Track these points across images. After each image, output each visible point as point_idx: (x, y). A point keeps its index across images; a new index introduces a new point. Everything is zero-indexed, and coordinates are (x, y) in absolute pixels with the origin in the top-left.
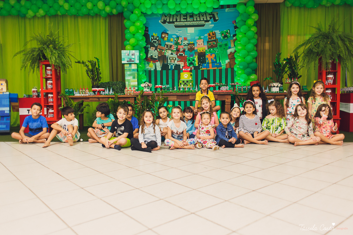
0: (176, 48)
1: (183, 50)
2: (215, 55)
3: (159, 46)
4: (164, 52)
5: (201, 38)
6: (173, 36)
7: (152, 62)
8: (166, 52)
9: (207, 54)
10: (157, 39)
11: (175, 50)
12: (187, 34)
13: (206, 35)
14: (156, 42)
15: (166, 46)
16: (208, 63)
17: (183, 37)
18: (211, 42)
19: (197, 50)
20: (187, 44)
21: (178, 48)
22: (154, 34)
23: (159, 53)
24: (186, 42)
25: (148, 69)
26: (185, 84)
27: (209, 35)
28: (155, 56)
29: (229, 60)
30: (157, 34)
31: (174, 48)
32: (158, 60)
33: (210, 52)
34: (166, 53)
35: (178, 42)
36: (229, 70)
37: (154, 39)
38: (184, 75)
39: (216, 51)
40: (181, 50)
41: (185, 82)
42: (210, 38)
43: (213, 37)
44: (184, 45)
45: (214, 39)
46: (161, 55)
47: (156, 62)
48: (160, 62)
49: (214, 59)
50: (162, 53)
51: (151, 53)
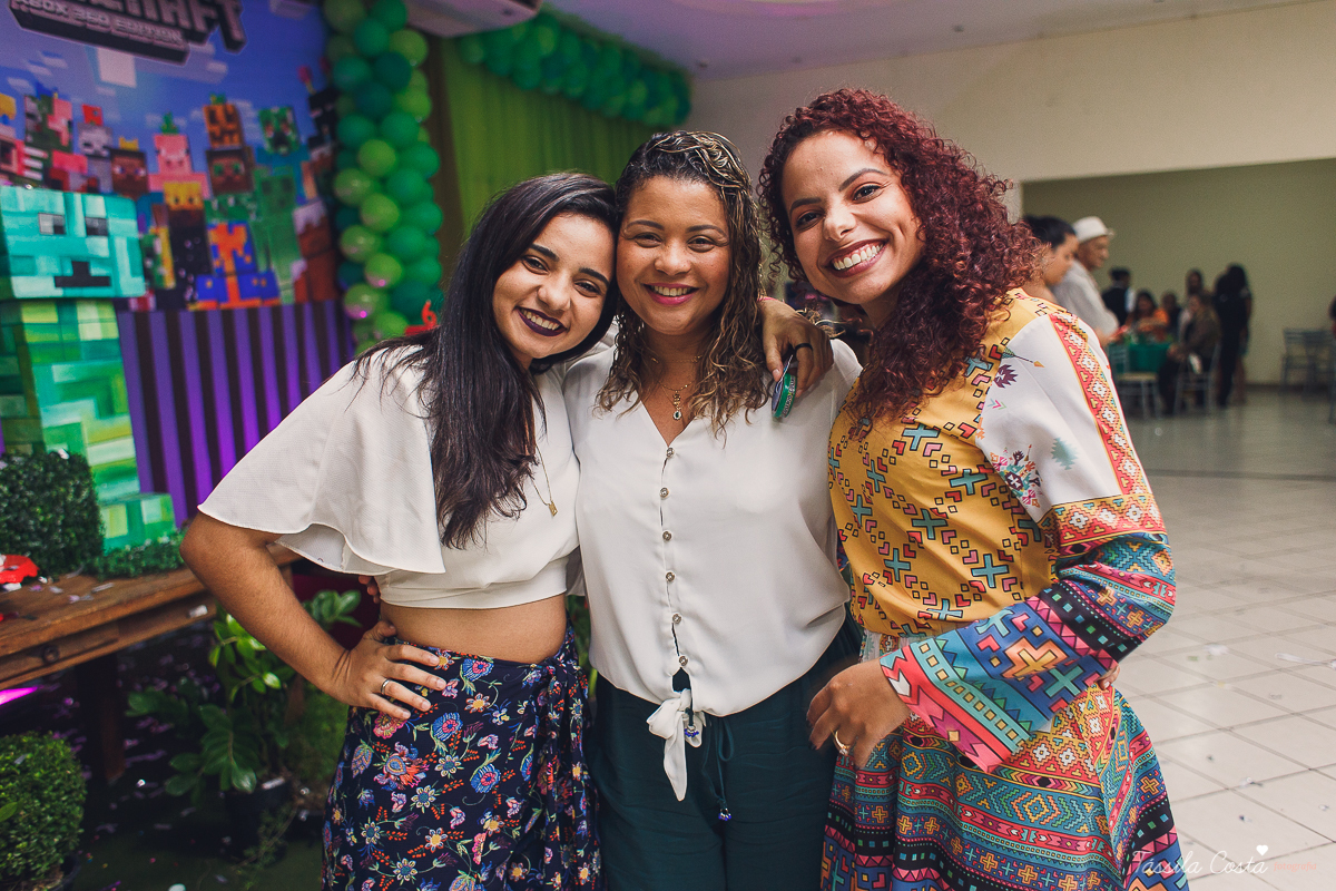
0: (39, 165)
2: (248, 232)
5: (176, 130)
6: (12, 82)
9: (213, 222)
12: (101, 90)
13: (199, 114)
16: (222, 274)
17: (78, 101)
18: (225, 162)
19: (161, 195)
20: (105, 153)
21: (56, 164)
24: (98, 138)
27: (212, 117)
29: (302, 264)
31: (27, 162)
33: (224, 213)
35: (51, 125)
36: (308, 313)
42: (218, 134)
43: (230, 134)
44: (90, 156)
45: (236, 145)
49: (246, 253)
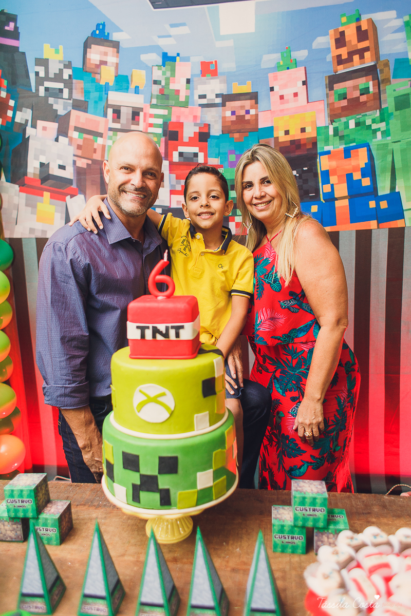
0: (160, 121)
1: (197, 130)
2: (369, 151)
3: (75, 113)
4: (104, 147)
5: (296, 64)
6: (144, 57)
7: (47, 195)
9: (326, 149)
10: (66, 77)
11: (160, 131)
12: (219, 44)
13: (326, 41)
14: (61, 91)
15: (110, 111)
16: (331, 198)
17: (197, 60)
18: (349, 83)
19: (270, 130)
20: (219, 100)
21: (174, 119)
22: (48, 52)
23: (79, 153)
24: (213, 88)
25: (32, 230)
26: (148, 483)
27: (340, 41)
28: (62, 167)
30: (61, 47)
31: (151, 121)
32: (74, 186)
33: (342, 138)
35: (173, 86)
37: (47, 78)
38: (138, 398)
39: (375, 131)
40: (189, 131)
41: (149, 467)
42: (345, 56)
43: (361, 53)
44: (202, 106)
45: (369, 61)
46: (90, 162)
47: (68, 198)
48: (85, 194)
49: (364, 176)
50: (95, 151)
51: (43, 152)
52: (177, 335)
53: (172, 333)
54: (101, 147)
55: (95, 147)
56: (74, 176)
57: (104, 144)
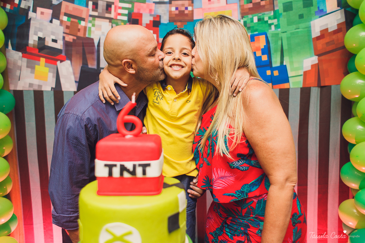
0: (126, 12)
1: (152, 19)
2: (267, 37)
3: (65, 4)
4: (85, 28)
7: (43, 60)
8: (93, 25)
11: (126, 18)
15: (90, 3)
21: (135, 11)
23: (68, 31)
25: (31, 85)
28: (55, 41)
29: (314, 60)
31: (120, 11)
32: (63, 54)
33: (249, 28)
34: (93, 29)
36: (315, 93)
38: (104, 238)
39: (270, 25)
40: (147, 19)
44: (156, 3)
46: (75, 38)
47: (58, 63)
48: (71, 61)
49: (263, 54)
50: (79, 30)
51: (41, 30)
52: (144, 173)
53: (139, 171)
54: (83, 28)
55: (79, 27)
56: (63, 47)
57: (86, 26)
